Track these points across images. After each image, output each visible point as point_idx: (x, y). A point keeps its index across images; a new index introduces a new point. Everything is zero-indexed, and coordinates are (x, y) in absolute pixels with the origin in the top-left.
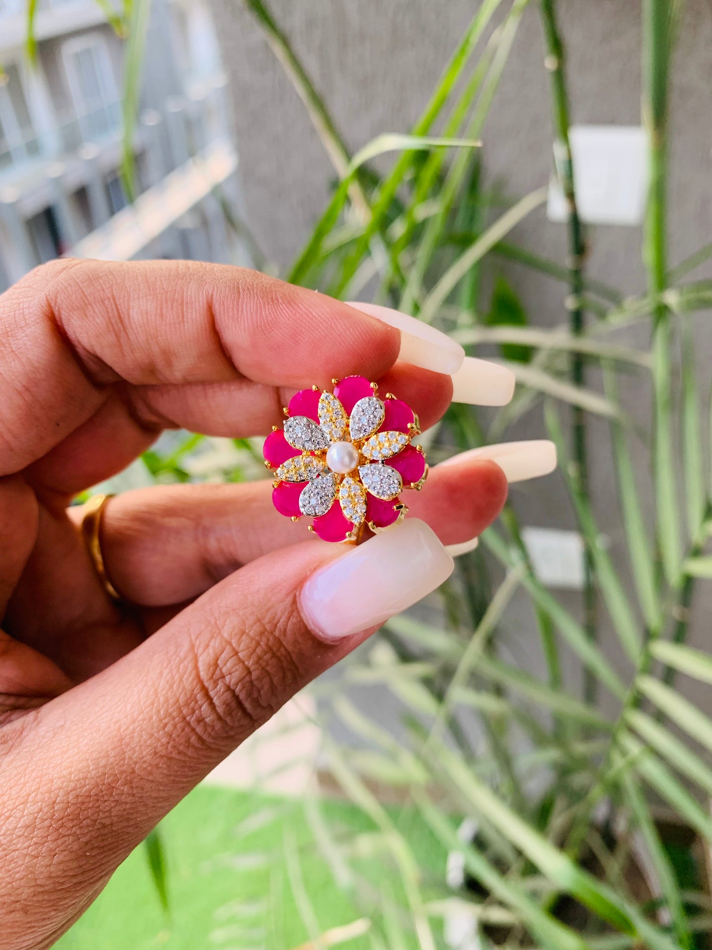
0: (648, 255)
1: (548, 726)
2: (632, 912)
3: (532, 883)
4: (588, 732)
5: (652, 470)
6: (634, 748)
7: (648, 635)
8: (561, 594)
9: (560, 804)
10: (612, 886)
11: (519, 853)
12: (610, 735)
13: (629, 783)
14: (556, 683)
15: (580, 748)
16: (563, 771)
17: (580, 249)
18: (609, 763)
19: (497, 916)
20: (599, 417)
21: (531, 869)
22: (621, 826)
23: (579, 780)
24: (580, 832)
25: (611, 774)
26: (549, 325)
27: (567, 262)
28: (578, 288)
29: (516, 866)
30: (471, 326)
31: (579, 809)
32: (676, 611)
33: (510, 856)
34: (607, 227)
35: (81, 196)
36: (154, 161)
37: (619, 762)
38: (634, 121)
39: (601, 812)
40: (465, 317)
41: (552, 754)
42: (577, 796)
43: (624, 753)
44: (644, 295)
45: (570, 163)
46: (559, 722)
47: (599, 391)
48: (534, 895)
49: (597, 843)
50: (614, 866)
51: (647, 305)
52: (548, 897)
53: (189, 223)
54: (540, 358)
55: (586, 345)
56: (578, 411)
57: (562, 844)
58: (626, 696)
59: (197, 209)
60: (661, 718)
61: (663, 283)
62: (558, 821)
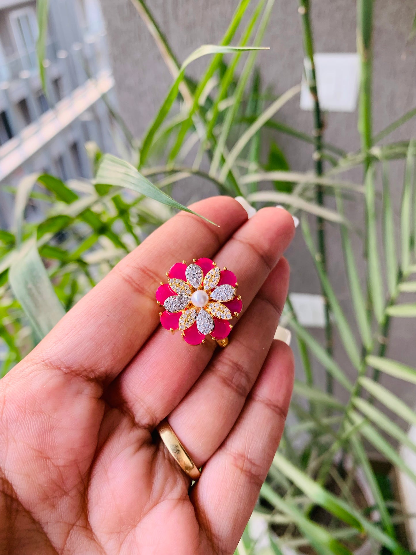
0: (361, 127)
1: (306, 407)
2: (357, 515)
3: (299, 500)
4: (330, 411)
5: (366, 255)
6: (358, 420)
7: (364, 353)
8: (313, 330)
9: (314, 453)
10: (346, 499)
11: (291, 483)
12: (343, 412)
13: (355, 440)
14: (311, 382)
15: (325, 421)
16: (316, 434)
17: (320, 124)
18: (343, 429)
19: (279, 519)
20: (333, 223)
21: (298, 492)
22: (349, 465)
23: (324, 439)
24: (326, 469)
25: (344, 436)
26: (303, 170)
27: (313, 133)
28: (319, 148)
29: (290, 490)
30: (256, 171)
31: (325, 456)
32: (380, 339)
33: (286, 485)
34: (335, 113)
35: (23, 105)
36: (65, 83)
37: (349, 428)
38: (352, 50)
39: (337, 457)
40: (253, 166)
41: (310, 425)
42: (324, 449)
43: (352, 423)
44: (359, 152)
45: (314, 71)
46: (312, 405)
47: (334, 208)
48: (300, 506)
49: (335, 475)
50: (345, 487)
51: (361, 157)
52: (307, 507)
53: (87, 117)
54: (298, 190)
55: (325, 181)
56: (321, 220)
57: (315, 477)
58: (352, 389)
59: (92, 109)
60: (373, 400)
61: (370, 143)
62: (313, 464)
